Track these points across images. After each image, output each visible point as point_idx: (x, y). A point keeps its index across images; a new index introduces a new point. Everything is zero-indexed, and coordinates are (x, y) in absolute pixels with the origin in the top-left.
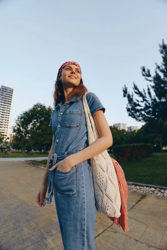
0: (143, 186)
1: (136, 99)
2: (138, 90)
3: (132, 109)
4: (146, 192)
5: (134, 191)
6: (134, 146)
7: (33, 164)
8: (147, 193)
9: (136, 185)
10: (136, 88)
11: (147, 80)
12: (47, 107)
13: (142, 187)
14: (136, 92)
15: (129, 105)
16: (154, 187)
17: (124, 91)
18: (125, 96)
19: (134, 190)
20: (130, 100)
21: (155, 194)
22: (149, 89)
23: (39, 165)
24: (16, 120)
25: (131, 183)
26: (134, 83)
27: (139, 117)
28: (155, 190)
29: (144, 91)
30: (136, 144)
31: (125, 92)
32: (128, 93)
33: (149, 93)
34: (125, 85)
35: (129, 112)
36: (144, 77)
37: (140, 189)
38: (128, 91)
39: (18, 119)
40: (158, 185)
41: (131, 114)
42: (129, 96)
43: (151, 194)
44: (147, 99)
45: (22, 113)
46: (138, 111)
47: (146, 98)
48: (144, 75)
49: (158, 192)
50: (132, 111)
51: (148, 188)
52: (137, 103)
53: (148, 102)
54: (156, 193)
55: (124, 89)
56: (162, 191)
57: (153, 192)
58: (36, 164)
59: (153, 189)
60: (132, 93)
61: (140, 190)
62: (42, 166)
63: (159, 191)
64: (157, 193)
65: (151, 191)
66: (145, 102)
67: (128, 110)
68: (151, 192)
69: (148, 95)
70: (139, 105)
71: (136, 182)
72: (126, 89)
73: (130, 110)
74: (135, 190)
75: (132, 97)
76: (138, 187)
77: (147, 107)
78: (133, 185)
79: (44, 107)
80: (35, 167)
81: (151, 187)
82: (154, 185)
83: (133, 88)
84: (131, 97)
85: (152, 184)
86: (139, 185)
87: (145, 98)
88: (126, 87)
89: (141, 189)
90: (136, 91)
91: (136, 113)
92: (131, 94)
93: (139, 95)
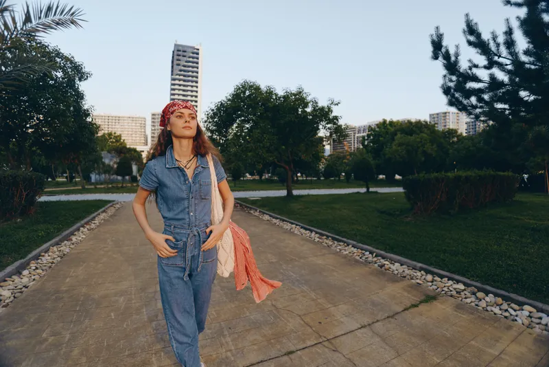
0: (442, 277)
1: (468, 61)
2: (478, 36)
3: (457, 89)
4: (443, 291)
5: (418, 283)
7: (241, 205)
9: (428, 272)
10: (471, 29)
12: (263, 88)
13: (439, 279)
14: (470, 43)
15: (447, 79)
16: (465, 284)
17: (433, 43)
18: (436, 57)
19: (418, 281)
20: (451, 67)
21: (460, 299)
22: (509, 32)
23: (251, 209)
24: (204, 120)
25: (420, 265)
26: (467, 15)
27: (475, 107)
28: (465, 290)
29: (495, 38)
31: (437, 45)
32: (443, 50)
33: (510, 44)
34: (437, 28)
35: (449, 97)
37: (432, 282)
38: (444, 43)
39: (208, 118)
40: (477, 281)
41: (453, 100)
42: (447, 56)
43: (452, 296)
44: (501, 60)
45: (213, 107)
46: (473, 92)
47: (499, 57)
49: (469, 295)
50: (458, 94)
51: (450, 283)
53: (506, 67)
54: (464, 296)
55: (435, 38)
56: (480, 295)
57: (457, 292)
58: (246, 207)
59: (461, 287)
60: (458, 46)
61: (430, 284)
62: (256, 211)
63: (474, 294)
64: (466, 298)
65: (455, 289)
67: (447, 91)
68: (454, 293)
69: (504, 51)
70: (476, 79)
71: (430, 264)
72: (440, 37)
73: (452, 91)
74: (421, 282)
75: (457, 58)
76: (429, 277)
78: (421, 269)
79: (258, 89)
80: (242, 213)
81: (458, 282)
82: (466, 278)
83: (464, 32)
84: (453, 59)
85: (463, 275)
86: (433, 273)
87: (496, 58)
88: (441, 31)
89: (435, 283)
90: (472, 38)
91: (468, 97)
92: (452, 51)
93: (480, 51)
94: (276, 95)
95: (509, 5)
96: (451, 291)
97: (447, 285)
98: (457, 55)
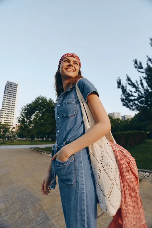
1: (129, 90)
2: (131, 82)
3: (126, 99)
6: (128, 133)
7: (36, 150)
8: (142, 177)
10: (129, 79)
11: (139, 71)
12: (48, 99)
14: (129, 84)
15: (123, 96)
16: (148, 172)
17: (118, 82)
18: (119, 87)
20: (124, 91)
21: (150, 179)
22: (141, 81)
23: (41, 152)
24: (20, 111)
26: (127, 75)
27: (132, 106)
28: (149, 175)
29: (137, 82)
30: (130, 132)
31: (119, 83)
32: (121, 85)
33: (142, 84)
34: (119, 77)
35: (123, 102)
36: (136, 69)
38: (122, 83)
39: (23, 110)
41: (125, 103)
42: (123, 87)
44: (140, 90)
45: (26, 105)
46: (132, 100)
47: (139, 88)
48: (136, 67)
50: (126, 101)
51: (142, 173)
52: (130, 93)
53: (141, 92)
54: (151, 177)
55: (118, 81)
57: (147, 176)
58: (39, 151)
59: (147, 174)
60: (126, 84)
62: (44, 152)
66: (138, 92)
67: (122, 100)
68: (146, 177)
69: (140, 86)
70: (132, 96)
72: (120, 80)
73: (124, 100)
77: (140, 97)
79: (45, 99)
80: (38, 154)
81: (146, 172)
82: (148, 170)
83: (127, 80)
84: (125, 88)
85: (146, 169)
88: (120, 79)
90: (129, 82)
92: (124, 85)
93: (132, 86)
94: (53, 102)
95: (140, 72)
96: (144, 176)
97: (142, 174)
98: (126, 87)
